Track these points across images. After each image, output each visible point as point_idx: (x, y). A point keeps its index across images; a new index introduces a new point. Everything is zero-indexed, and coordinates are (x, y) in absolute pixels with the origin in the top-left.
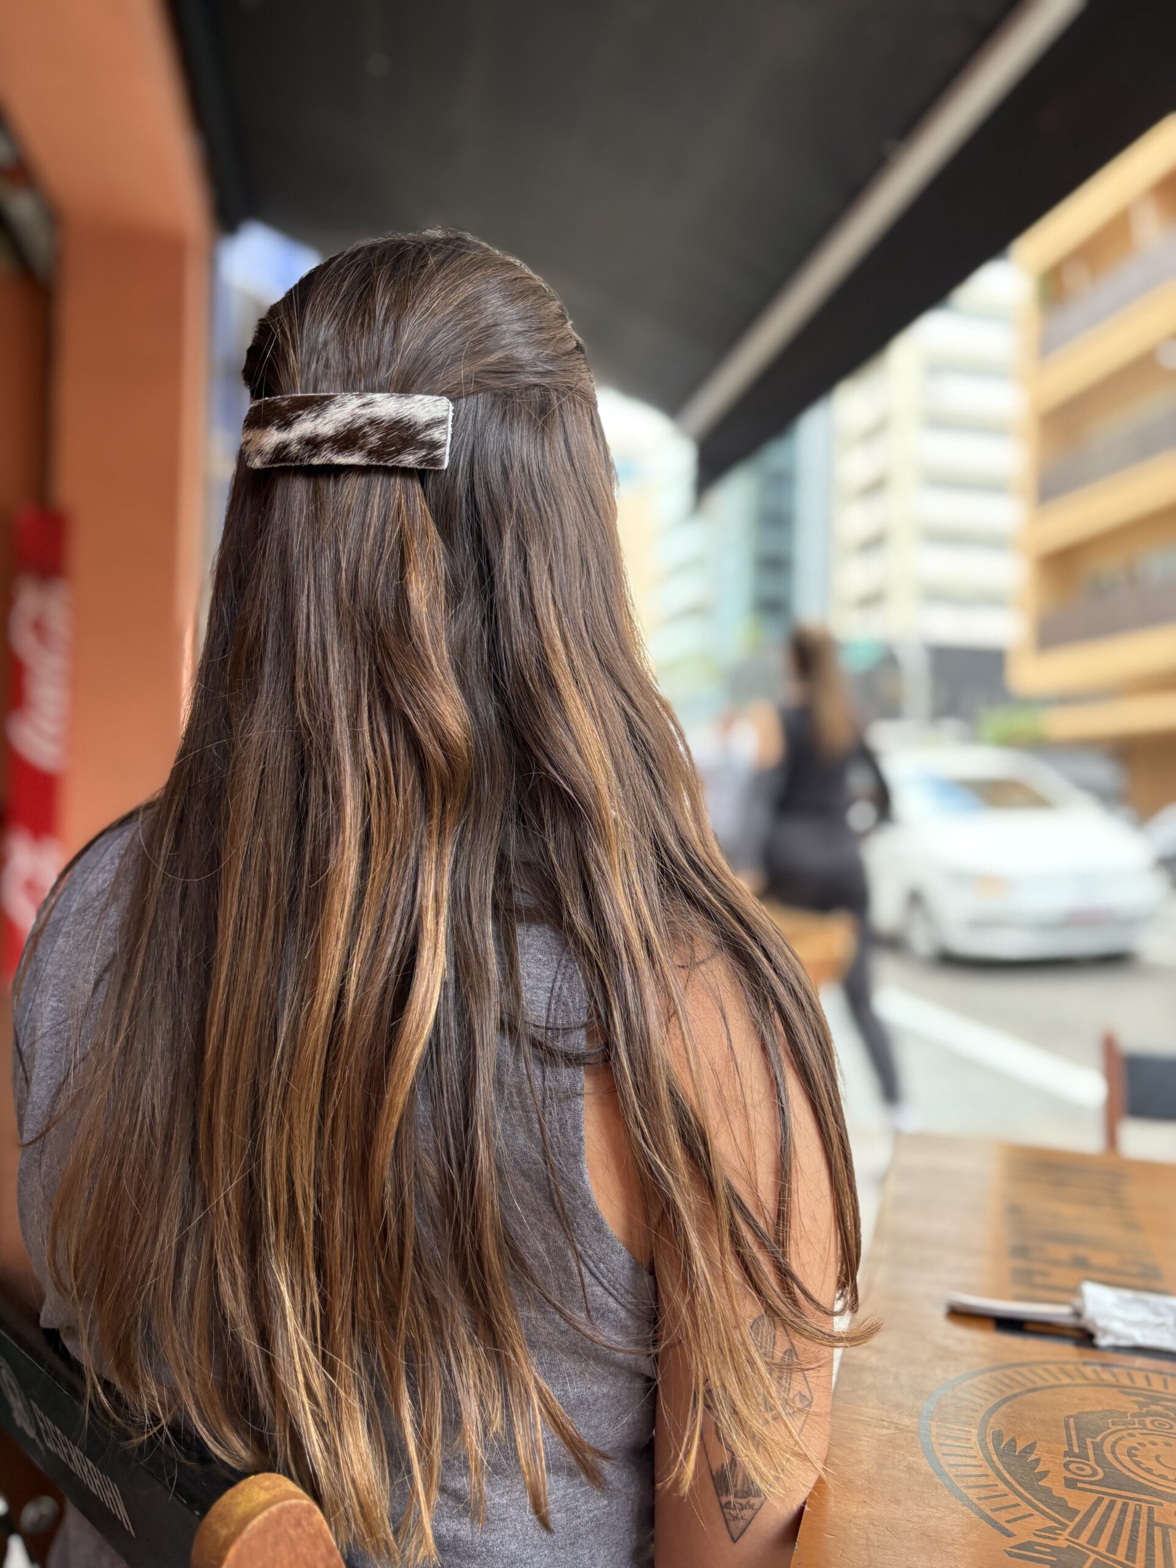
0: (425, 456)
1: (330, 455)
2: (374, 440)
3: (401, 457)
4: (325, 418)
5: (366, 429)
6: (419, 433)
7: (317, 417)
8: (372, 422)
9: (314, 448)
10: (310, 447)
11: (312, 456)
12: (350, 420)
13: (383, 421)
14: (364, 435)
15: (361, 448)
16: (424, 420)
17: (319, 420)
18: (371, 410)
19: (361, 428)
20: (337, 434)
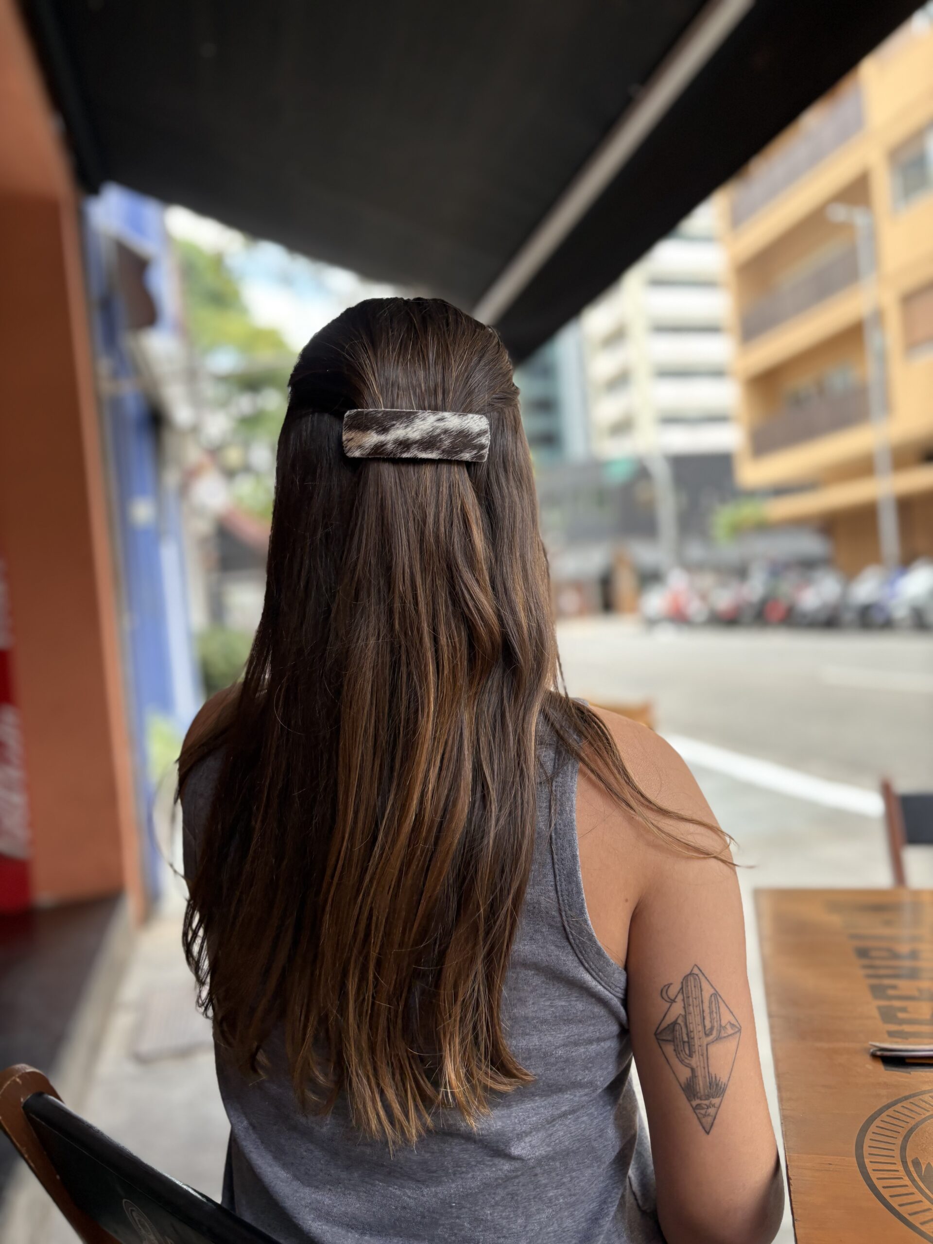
0: (476, 454)
1: (416, 452)
2: (447, 443)
3: (462, 455)
4: (413, 428)
5: (442, 436)
6: (474, 439)
7: (406, 427)
8: (446, 431)
9: (404, 448)
10: (402, 446)
11: (402, 453)
12: (431, 429)
13: (452, 432)
14: (441, 440)
15: (438, 449)
16: (477, 430)
17: (409, 429)
18: (444, 423)
19: (439, 435)
20: (423, 438)
